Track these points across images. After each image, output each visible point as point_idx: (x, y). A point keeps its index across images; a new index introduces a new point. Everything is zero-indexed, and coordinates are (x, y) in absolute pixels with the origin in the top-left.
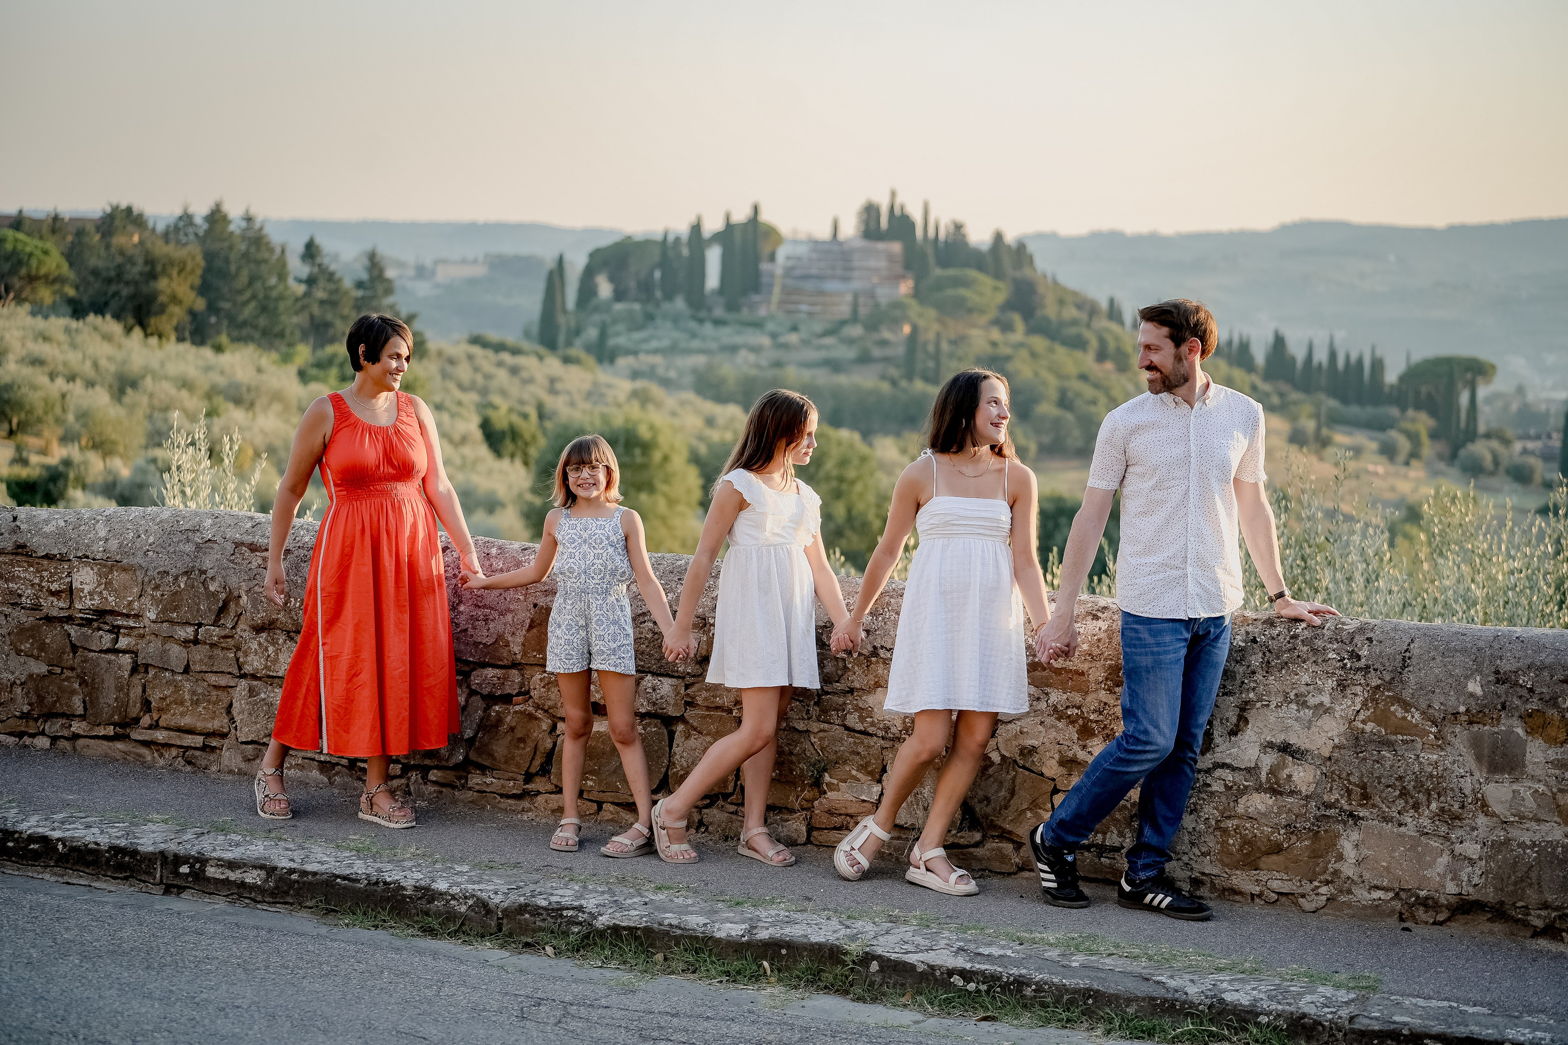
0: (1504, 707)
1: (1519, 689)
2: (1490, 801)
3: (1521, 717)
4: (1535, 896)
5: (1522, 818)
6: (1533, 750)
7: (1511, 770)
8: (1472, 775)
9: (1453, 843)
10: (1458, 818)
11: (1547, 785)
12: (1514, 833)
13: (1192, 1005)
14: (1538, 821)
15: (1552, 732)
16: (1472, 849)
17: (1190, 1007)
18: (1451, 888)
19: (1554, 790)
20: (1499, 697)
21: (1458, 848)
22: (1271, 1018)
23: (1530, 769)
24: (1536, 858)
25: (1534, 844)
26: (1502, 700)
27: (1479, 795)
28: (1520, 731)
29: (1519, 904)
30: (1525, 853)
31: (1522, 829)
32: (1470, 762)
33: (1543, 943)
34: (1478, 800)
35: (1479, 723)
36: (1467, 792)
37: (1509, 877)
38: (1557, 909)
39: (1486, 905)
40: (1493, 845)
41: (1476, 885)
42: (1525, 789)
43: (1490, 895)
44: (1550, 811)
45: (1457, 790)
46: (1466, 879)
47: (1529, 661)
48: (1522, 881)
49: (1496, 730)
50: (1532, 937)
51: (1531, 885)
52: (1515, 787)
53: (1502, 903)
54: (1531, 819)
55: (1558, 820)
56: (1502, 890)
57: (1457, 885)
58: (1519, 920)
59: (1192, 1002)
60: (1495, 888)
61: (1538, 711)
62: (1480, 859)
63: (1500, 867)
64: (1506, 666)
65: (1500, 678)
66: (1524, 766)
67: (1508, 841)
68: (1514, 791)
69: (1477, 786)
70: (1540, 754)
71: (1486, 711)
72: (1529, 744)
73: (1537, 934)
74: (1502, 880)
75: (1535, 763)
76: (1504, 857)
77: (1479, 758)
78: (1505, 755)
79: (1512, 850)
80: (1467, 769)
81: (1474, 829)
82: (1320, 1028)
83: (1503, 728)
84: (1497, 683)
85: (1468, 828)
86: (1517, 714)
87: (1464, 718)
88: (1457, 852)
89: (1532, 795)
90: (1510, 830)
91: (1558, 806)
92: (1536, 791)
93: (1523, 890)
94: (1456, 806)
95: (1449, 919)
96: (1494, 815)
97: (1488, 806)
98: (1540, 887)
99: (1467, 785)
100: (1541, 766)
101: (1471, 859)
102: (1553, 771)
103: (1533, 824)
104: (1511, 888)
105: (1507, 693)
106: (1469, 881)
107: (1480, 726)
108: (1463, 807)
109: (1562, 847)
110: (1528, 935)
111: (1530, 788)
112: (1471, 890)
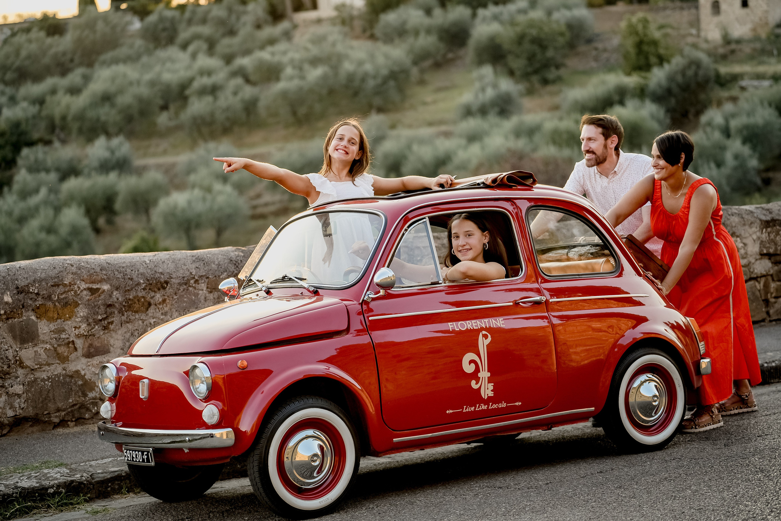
0: (23, 307)
1: (30, 295)
2: (24, 360)
3: (33, 310)
4: (53, 406)
5: (41, 365)
6: (42, 327)
7: (32, 340)
8: (12, 348)
9: (6, 388)
10: (8, 373)
11: (51, 344)
12: (38, 374)
13: (9, 496)
14: (49, 365)
15: (50, 314)
16: (18, 389)
17: (8, 497)
18: (10, 413)
19: (55, 346)
20: (20, 301)
21: (11, 390)
22: (55, 488)
23: (41, 337)
24: (51, 385)
25: (49, 378)
26: (22, 302)
27: (17, 358)
28: (33, 318)
29: (46, 413)
30: (45, 384)
31: (41, 371)
32: (10, 340)
33: (60, 430)
34: (16, 361)
35: (11, 318)
36: (10, 358)
37: (39, 399)
38: (64, 411)
39: (29, 418)
40: (28, 384)
41: (23, 408)
42: (40, 349)
43: (31, 412)
44: (54, 358)
45: (5, 358)
46: (18, 406)
47: (33, 278)
48: (46, 399)
49: (21, 320)
50: (53, 429)
51: (50, 401)
52: (35, 349)
53: (37, 414)
54: (45, 365)
55: (58, 362)
56: (36, 407)
57: (14, 411)
58: (46, 422)
59: (8, 494)
60: (33, 407)
61: (42, 304)
62: (23, 393)
63: (33, 395)
64: (22, 283)
65: (20, 291)
66: (39, 336)
67: (36, 379)
68: (35, 352)
69: (16, 353)
70: (46, 328)
71: (15, 310)
72: (39, 324)
73: (56, 426)
74: (36, 402)
75: (44, 334)
76: (35, 389)
77: (14, 338)
78: (28, 332)
79: (38, 384)
80: (9, 345)
81: (17, 377)
82: (83, 486)
83: (25, 318)
84: (18, 294)
85: (13, 378)
86: (31, 309)
87: (4, 317)
88: (10, 393)
89: (44, 351)
90: (35, 373)
91: (58, 354)
92: (46, 349)
93: (47, 404)
94: (5, 367)
95: (9, 432)
96: (27, 367)
97: (23, 363)
98: (54, 400)
99: (10, 354)
100: (47, 334)
101: (19, 394)
102: (54, 336)
103: (47, 367)
104: (41, 405)
105: (24, 298)
106: (20, 407)
107: (13, 319)
108: (9, 367)
109: (63, 376)
110: (52, 429)
111: (42, 348)
112: (21, 411)
